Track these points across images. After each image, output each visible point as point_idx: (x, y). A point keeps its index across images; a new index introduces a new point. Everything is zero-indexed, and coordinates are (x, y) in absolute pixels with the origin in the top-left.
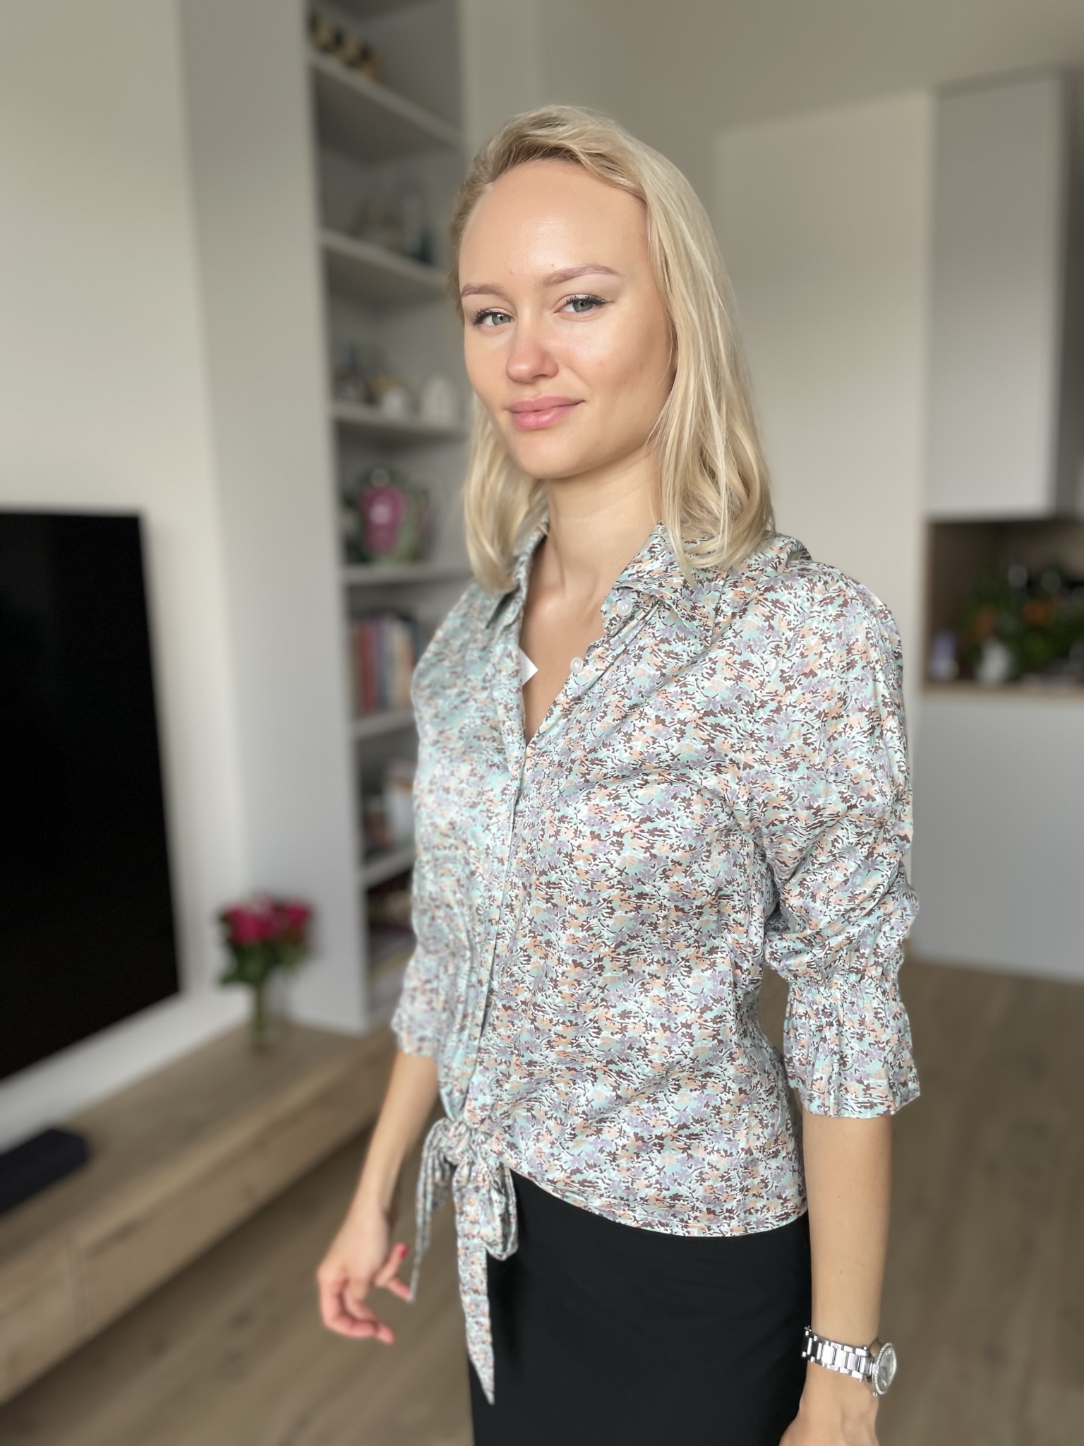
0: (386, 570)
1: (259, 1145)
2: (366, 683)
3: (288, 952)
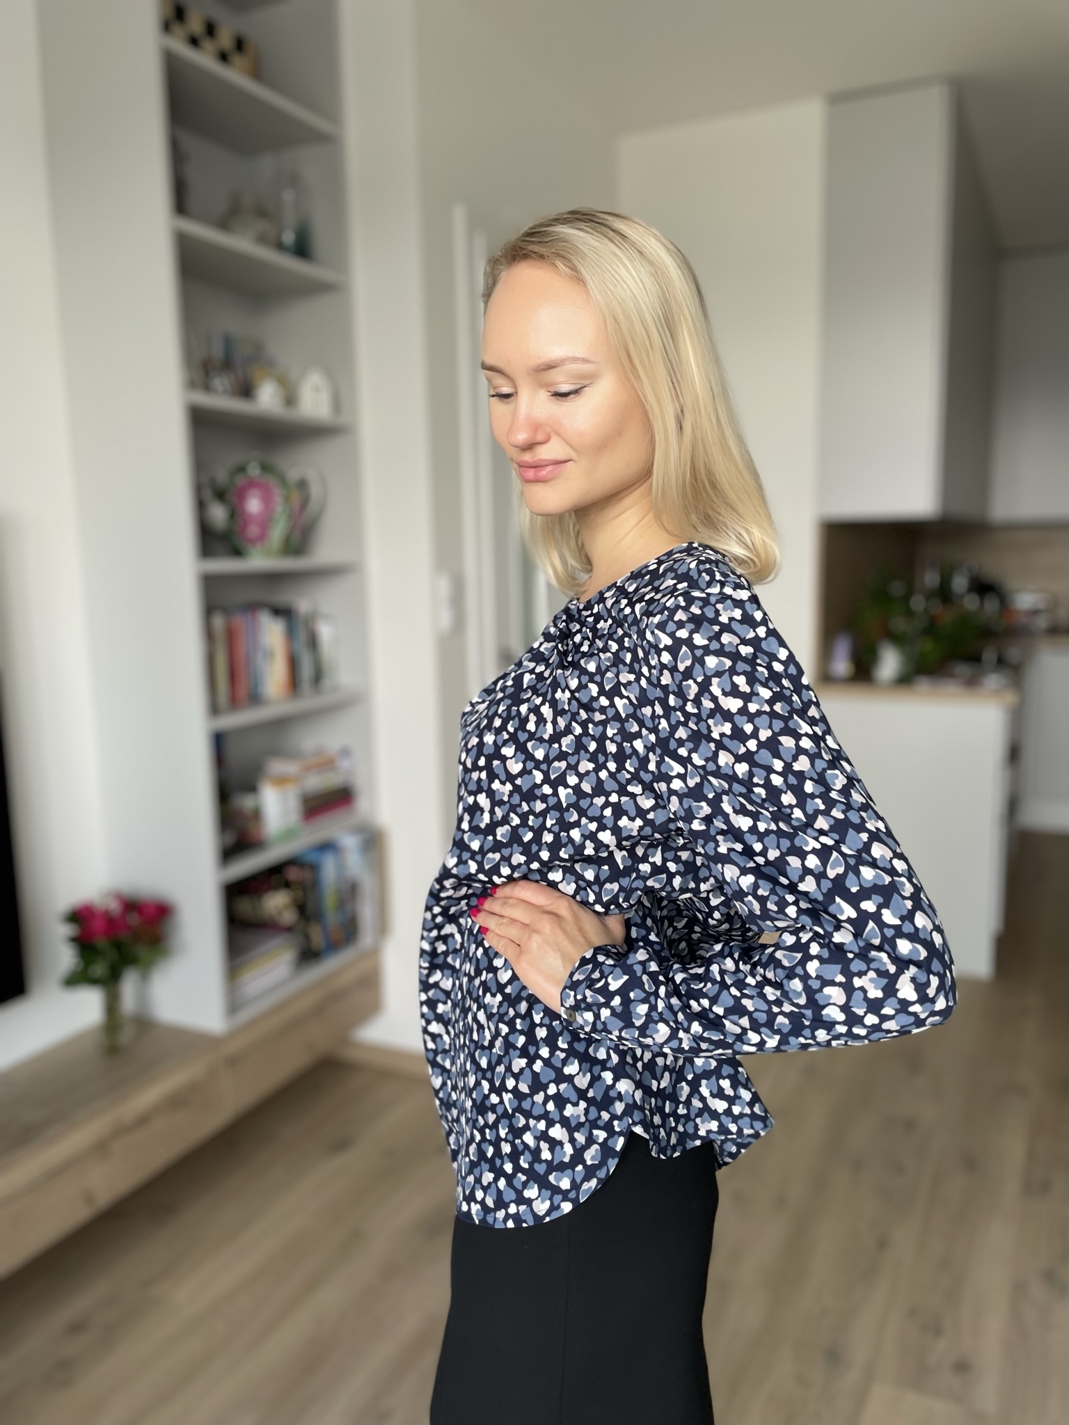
0: (258, 561)
2: (233, 676)
3: (142, 951)
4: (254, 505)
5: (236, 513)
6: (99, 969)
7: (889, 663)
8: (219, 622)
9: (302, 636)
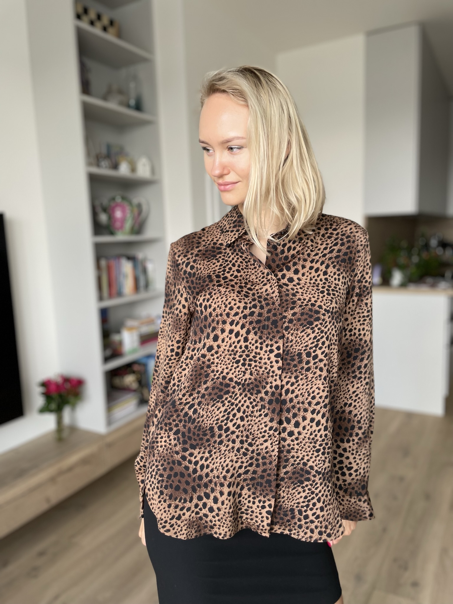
0: (120, 237)
1: (53, 480)
2: (110, 285)
3: (71, 399)
4: (118, 214)
5: (111, 217)
6: (53, 406)
7: (397, 277)
8: (103, 263)
9: (140, 269)
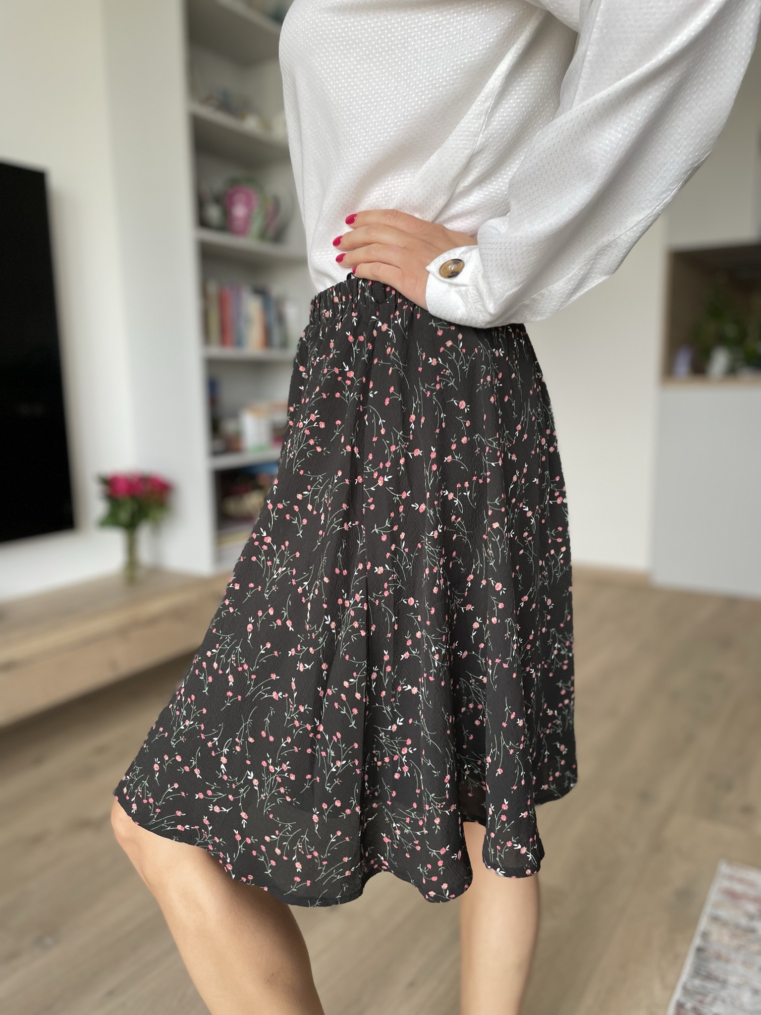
2: (223, 329)
3: (153, 510)
4: (239, 211)
5: (227, 213)
6: (124, 515)
7: (720, 360)
8: (213, 289)
9: (274, 312)
